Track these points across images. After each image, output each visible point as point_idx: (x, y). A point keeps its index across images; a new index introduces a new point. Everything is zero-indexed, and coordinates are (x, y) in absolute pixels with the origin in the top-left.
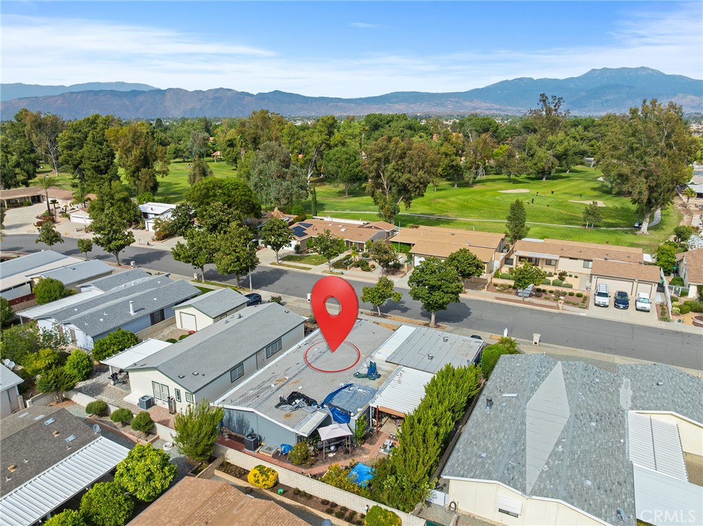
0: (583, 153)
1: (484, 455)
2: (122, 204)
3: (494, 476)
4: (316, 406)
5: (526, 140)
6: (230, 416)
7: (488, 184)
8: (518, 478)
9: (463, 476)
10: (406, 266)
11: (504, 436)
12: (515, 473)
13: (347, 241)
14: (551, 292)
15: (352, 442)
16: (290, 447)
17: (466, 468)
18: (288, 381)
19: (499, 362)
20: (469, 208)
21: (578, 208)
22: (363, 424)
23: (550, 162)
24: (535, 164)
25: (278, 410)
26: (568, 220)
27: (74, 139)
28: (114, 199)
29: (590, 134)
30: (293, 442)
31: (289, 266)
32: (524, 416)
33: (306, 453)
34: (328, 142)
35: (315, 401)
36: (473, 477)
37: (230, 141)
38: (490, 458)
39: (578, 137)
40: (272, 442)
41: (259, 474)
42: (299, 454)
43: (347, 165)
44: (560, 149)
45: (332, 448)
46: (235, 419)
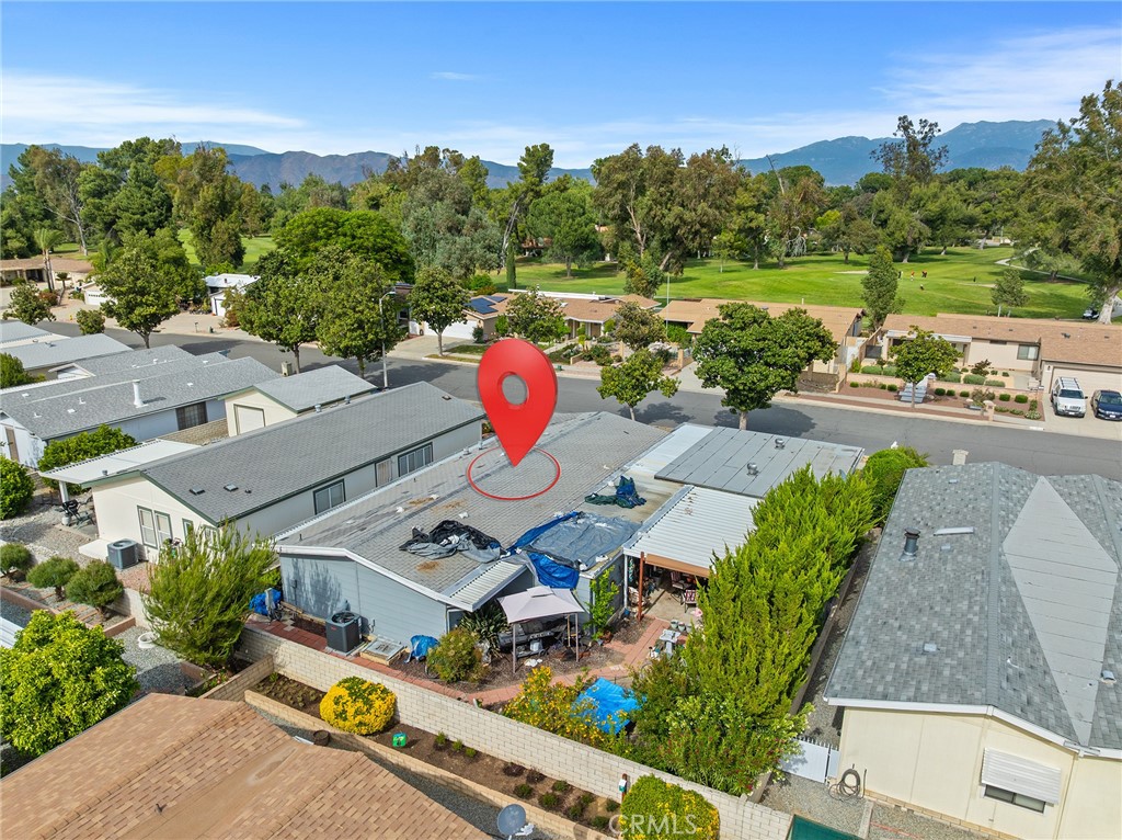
1: (931, 648)
2: (173, 269)
3: (978, 695)
4: (497, 550)
5: (871, 200)
6: (297, 574)
7: (810, 265)
8: (1044, 703)
9: (885, 697)
10: (680, 356)
11: (970, 607)
12: (1030, 689)
13: (570, 321)
14: (965, 395)
15: (581, 633)
16: (432, 642)
17: (889, 678)
18: (435, 503)
19: (906, 480)
20: (784, 291)
21: (975, 293)
22: (608, 588)
23: (916, 230)
24: (891, 234)
25: (406, 555)
26: (962, 307)
27: (103, 177)
28: (157, 260)
29: (980, 194)
30: (439, 628)
31: (461, 360)
32: (1005, 567)
33: (470, 653)
34: (538, 189)
35: (495, 541)
36: (915, 699)
37: (373, 199)
38: (949, 654)
40: (392, 632)
41: (347, 698)
42: (452, 653)
43: (570, 221)
44: (933, 208)
45: (535, 647)
46: (307, 581)
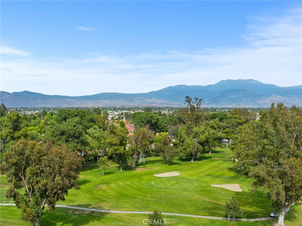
0: (220, 139)
21: (219, 194)
23: (196, 147)
24: (185, 149)
26: (211, 209)
29: (224, 124)
39: (216, 126)
44: (202, 138)
